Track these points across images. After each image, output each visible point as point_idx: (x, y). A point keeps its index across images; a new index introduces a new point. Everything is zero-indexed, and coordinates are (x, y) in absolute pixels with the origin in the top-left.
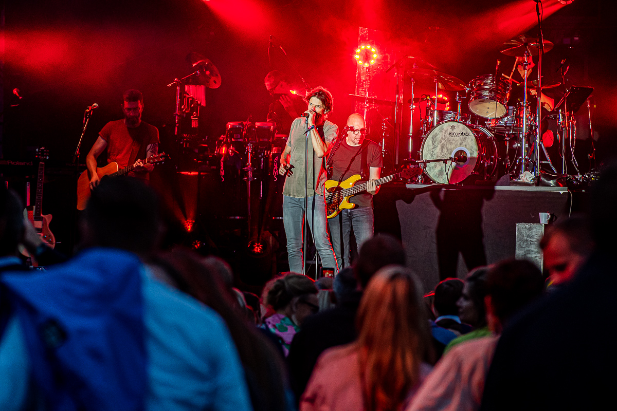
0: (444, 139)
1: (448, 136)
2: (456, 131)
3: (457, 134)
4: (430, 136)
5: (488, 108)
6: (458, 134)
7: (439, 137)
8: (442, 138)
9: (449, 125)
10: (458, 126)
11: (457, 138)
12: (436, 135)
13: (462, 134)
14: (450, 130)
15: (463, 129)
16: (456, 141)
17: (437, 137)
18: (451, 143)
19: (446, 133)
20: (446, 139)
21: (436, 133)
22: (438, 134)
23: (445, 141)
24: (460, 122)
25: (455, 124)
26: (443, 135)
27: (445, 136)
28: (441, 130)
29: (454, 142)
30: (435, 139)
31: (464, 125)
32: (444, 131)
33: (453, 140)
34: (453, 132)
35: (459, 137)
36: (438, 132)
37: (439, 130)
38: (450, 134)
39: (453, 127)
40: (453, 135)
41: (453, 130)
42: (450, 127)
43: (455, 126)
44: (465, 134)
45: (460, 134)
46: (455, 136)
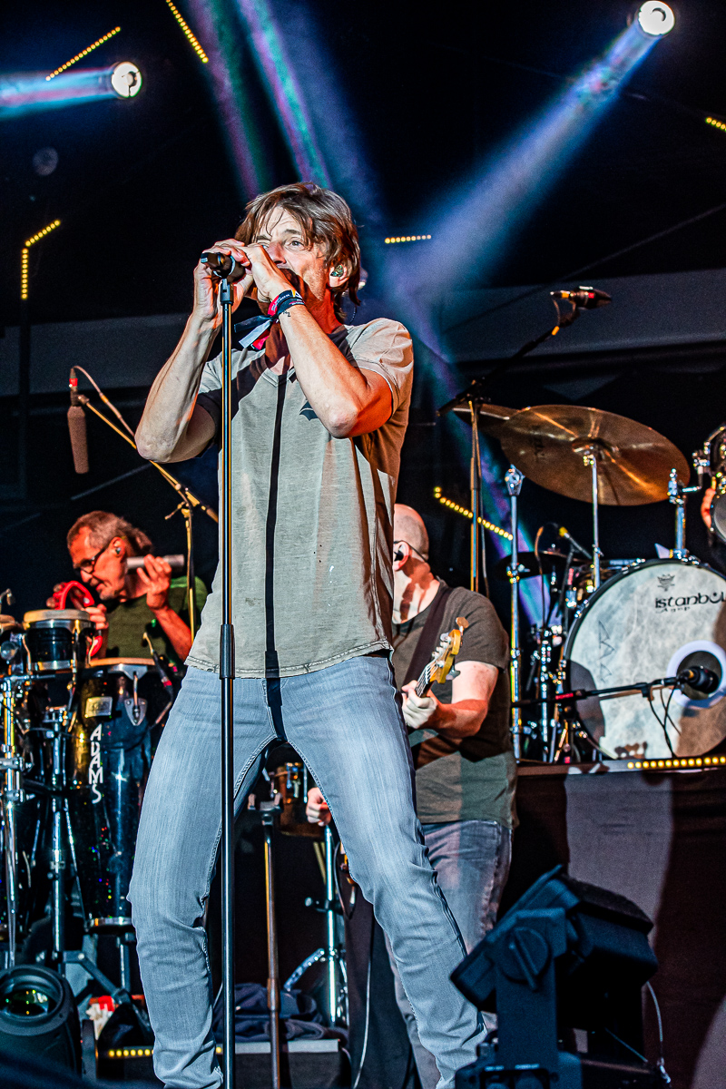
0: (639, 622)
1: (652, 609)
2: (677, 591)
3: (680, 601)
4: (592, 616)
6: (686, 601)
7: (622, 616)
8: (631, 621)
9: (653, 576)
10: (683, 576)
11: (682, 614)
12: (611, 611)
14: (656, 592)
15: (702, 583)
16: (680, 624)
17: (615, 617)
18: (663, 631)
19: (642, 603)
20: (645, 622)
21: (610, 606)
22: (618, 607)
23: (643, 627)
24: (689, 564)
25: (672, 570)
26: (633, 610)
27: (639, 612)
28: (627, 595)
29: (671, 627)
30: (607, 626)
31: (703, 571)
32: (636, 598)
33: (669, 621)
34: (666, 596)
35: (688, 611)
36: (618, 602)
37: (619, 595)
38: (658, 603)
39: (665, 582)
40: (667, 607)
41: (666, 590)
42: (658, 583)
43: (672, 578)
44: (708, 598)
45: (693, 600)
46: (676, 607)
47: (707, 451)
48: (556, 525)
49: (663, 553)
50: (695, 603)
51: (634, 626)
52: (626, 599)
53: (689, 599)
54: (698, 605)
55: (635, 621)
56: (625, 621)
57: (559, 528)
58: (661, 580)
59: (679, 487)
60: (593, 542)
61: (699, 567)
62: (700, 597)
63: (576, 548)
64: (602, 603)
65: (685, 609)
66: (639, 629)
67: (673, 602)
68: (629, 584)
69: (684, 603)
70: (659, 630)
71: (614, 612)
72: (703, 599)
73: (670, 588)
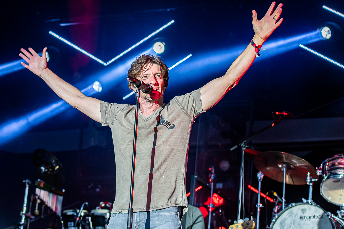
0: (294, 224)
1: (298, 220)
2: (307, 214)
3: (308, 217)
4: (278, 221)
5: (341, 195)
6: (310, 217)
7: (288, 222)
8: (291, 223)
9: (299, 209)
10: (310, 209)
11: (308, 222)
12: (285, 220)
13: (314, 217)
14: (300, 214)
15: (316, 211)
16: (307, 225)
17: (286, 222)
18: (302, 227)
19: (295, 217)
20: (296, 224)
21: (285, 218)
22: (287, 219)
23: (295, 226)
24: (312, 205)
25: (306, 206)
26: (292, 219)
27: (294, 220)
28: (290, 215)
29: (304, 226)
30: (283, 225)
31: (316, 207)
32: (294, 216)
33: (304, 224)
34: (303, 215)
35: (311, 221)
36: (287, 217)
37: (288, 214)
38: (301, 217)
39: (303, 211)
40: (304, 219)
41: (304, 213)
42: (301, 211)
43: (306, 209)
44: (317, 217)
45: (312, 217)
46: (307, 219)
47: (321, 167)
48: (272, 191)
49: (304, 201)
50: (313, 218)
51: (292, 225)
52: (290, 216)
53: (311, 217)
54: (314, 219)
55: (293, 224)
56: (289, 223)
57: (274, 192)
58: (302, 210)
59: (311, 179)
60: (283, 197)
61: (315, 206)
62: (315, 216)
63: (279, 200)
64: (282, 217)
65: (310, 220)
66: (294, 226)
67: (305, 218)
68: (291, 211)
69: (309, 218)
70: (300, 227)
71: (286, 220)
72: (316, 217)
73: (305, 213)
